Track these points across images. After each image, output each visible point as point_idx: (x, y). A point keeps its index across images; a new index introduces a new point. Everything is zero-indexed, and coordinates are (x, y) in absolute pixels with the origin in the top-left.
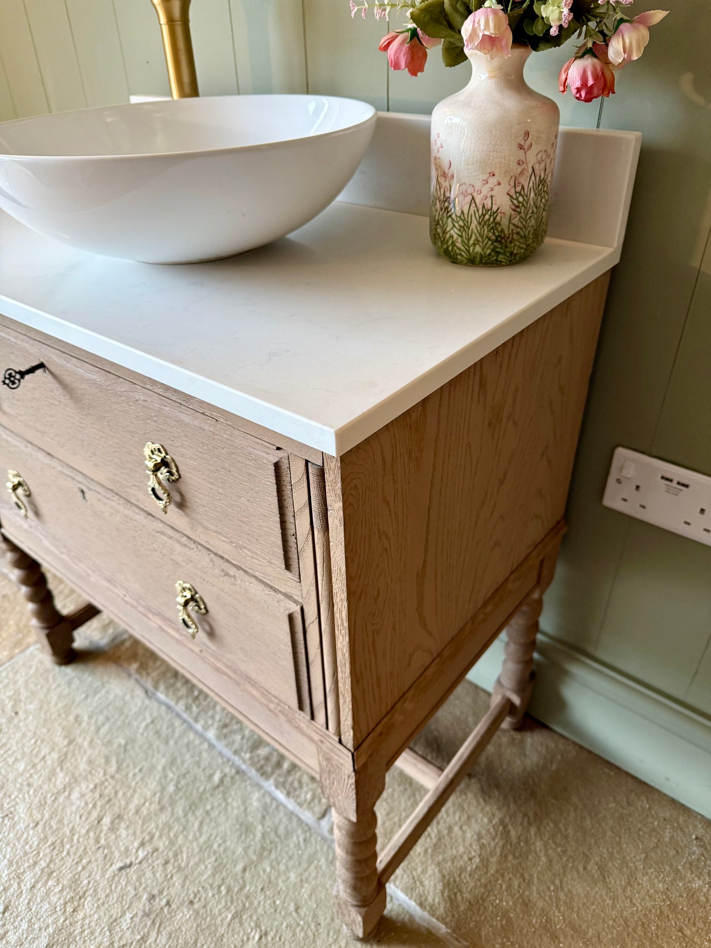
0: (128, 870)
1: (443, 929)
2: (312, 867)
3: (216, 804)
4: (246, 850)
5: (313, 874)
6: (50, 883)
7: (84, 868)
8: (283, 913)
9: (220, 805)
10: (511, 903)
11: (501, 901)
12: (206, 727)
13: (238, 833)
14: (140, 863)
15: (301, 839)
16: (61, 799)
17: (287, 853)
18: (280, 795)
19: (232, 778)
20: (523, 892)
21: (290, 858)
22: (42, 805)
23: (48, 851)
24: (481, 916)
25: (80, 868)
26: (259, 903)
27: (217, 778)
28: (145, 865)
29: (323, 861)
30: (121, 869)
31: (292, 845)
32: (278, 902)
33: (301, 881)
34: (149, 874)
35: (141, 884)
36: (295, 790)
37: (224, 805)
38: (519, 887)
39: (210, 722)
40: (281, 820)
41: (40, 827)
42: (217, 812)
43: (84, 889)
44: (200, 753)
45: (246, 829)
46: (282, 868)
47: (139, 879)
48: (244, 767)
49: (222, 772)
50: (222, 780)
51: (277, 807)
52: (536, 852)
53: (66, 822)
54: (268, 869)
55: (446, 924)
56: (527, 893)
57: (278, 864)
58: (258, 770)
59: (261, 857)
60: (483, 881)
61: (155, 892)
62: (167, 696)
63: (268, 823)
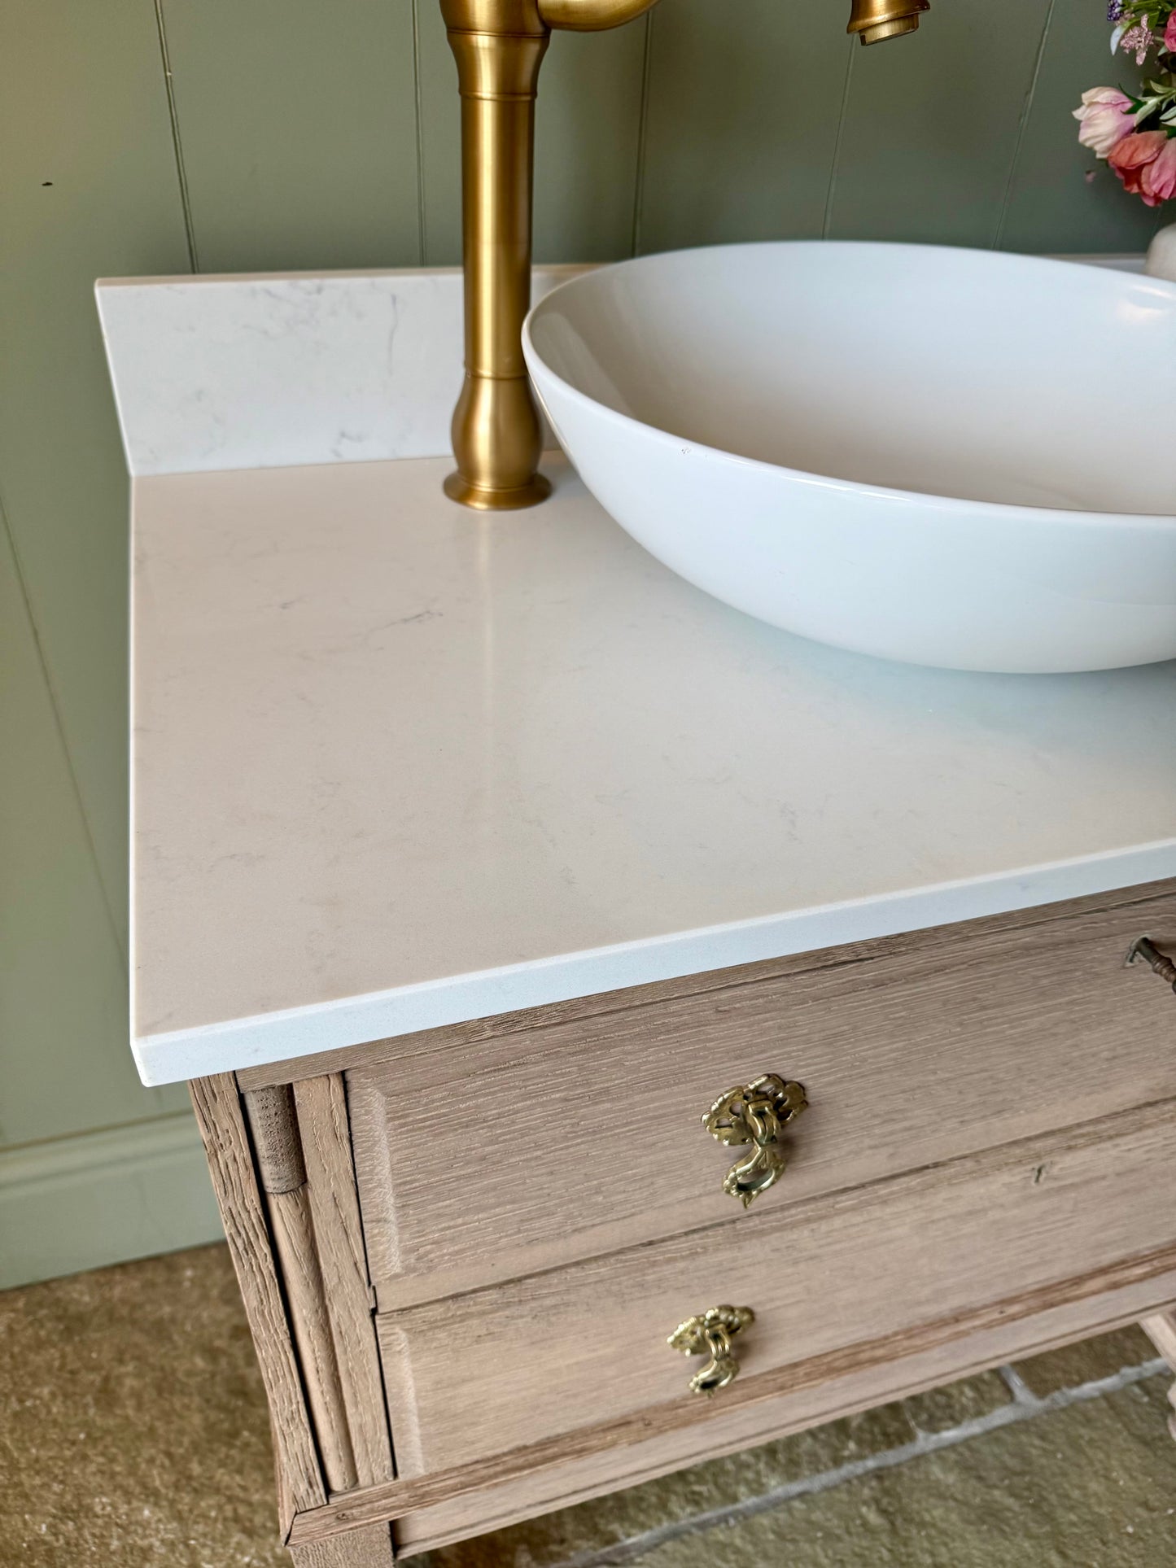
2: (1090, 1452)
3: (926, 1545)
4: (1029, 1535)
5: (1101, 1456)
8: (1150, 1531)
9: (929, 1537)
13: (996, 1533)
15: (1037, 1442)
17: (1054, 1475)
18: (950, 1435)
19: (887, 1492)
21: (1065, 1474)
26: (1124, 1559)
29: (1083, 1431)
31: (1044, 1461)
32: (1130, 1530)
33: (1107, 1478)
36: (950, 1406)
37: (933, 1532)
40: (995, 1456)
42: (943, 1550)
45: (990, 1517)
46: (1076, 1494)
48: (872, 1464)
50: (884, 1512)
51: (970, 1448)
54: (1073, 1517)
57: (1067, 1497)
58: (890, 1445)
59: (1049, 1518)
63: (994, 1477)
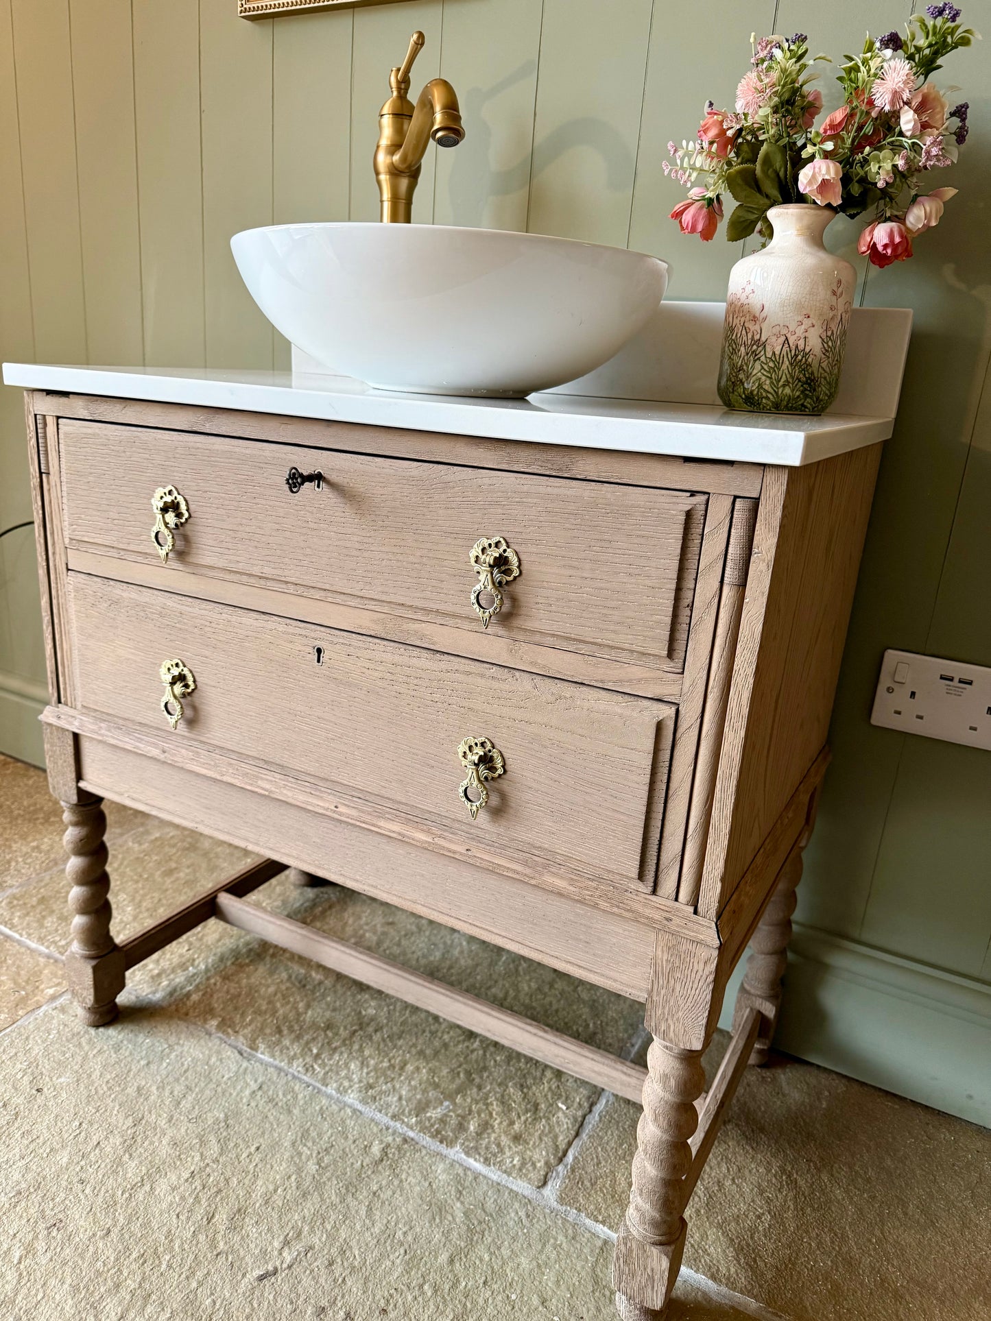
0: (273, 1280)
1: (752, 1304)
2: (549, 1248)
3: (384, 1183)
4: (447, 1234)
5: (553, 1256)
6: (149, 1309)
7: (200, 1284)
8: (525, 1310)
9: (391, 1182)
10: (829, 1263)
11: (815, 1262)
12: (342, 1091)
13: (429, 1215)
14: (290, 1267)
15: (522, 1214)
16: (140, 1196)
17: (508, 1233)
18: (476, 1165)
19: (399, 1149)
20: (840, 1249)
21: (514, 1239)
22: (111, 1205)
23: (134, 1266)
24: (797, 1282)
25: (194, 1285)
26: (486, 1301)
27: (376, 1149)
28: (297, 1269)
29: (561, 1238)
30: (261, 1278)
31: (511, 1223)
32: (514, 1297)
33: (539, 1266)
34: (307, 1281)
35: (298, 1296)
36: (495, 1155)
37: (396, 1182)
38: (833, 1242)
39: (346, 1084)
40: (485, 1194)
41: (114, 1235)
42: (389, 1193)
43: (209, 1311)
44: (343, 1121)
45: (439, 1210)
46: (505, 1252)
47: (293, 1288)
48: (411, 1134)
49: (381, 1142)
50: (384, 1152)
51: (475, 1178)
52: (838, 1202)
53: (155, 1225)
54: (486, 1257)
55: (755, 1297)
56: (845, 1249)
57: (499, 1248)
58: (433, 1137)
59: (471, 1243)
60: (784, 1240)
61: (324, 1303)
62: (273, 1056)
63: (469, 1199)
